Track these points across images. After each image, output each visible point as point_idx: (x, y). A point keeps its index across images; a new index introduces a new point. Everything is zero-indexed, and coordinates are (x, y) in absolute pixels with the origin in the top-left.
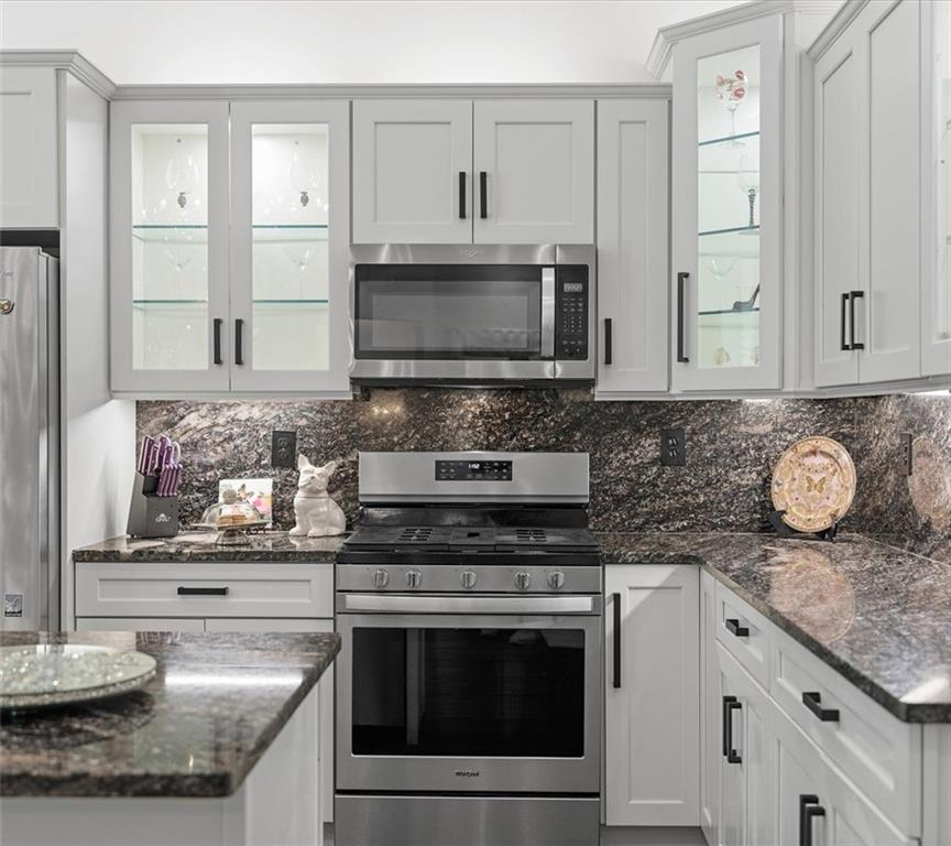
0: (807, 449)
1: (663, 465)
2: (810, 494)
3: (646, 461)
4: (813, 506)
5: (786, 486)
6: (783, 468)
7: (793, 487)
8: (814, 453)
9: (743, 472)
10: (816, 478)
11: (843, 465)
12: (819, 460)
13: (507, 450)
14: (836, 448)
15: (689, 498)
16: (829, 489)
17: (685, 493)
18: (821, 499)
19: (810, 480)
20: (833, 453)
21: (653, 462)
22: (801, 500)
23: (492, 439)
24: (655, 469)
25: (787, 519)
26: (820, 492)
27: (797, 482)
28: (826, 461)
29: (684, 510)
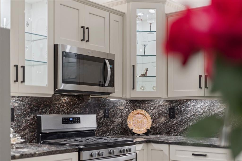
0: (136, 113)
1: (105, 118)
2: (138, 124)
3: (101, 117)
4: (140, 127)
5: (131, 122)
6: (130, 118)
7: (133, 123)
8: (138, 114)
9: (119, 119)
10: (140, 120)
11: (147, 117)
12: (140, 116)
13: (72, 114)
14: (144, 112)
15: (109, 127)
16: (144, 122)
17: (109, 125)
18: (142, 125)
19: (138, 121)
20: (144, 113)
21: (103, 117)
22: (136, 126)
23: (68, 111)
24: (103, 119)
25: (133, 131)
26: (141, 123)
27: (134, 121)
28: (142, 116)
29: (109, 130)
